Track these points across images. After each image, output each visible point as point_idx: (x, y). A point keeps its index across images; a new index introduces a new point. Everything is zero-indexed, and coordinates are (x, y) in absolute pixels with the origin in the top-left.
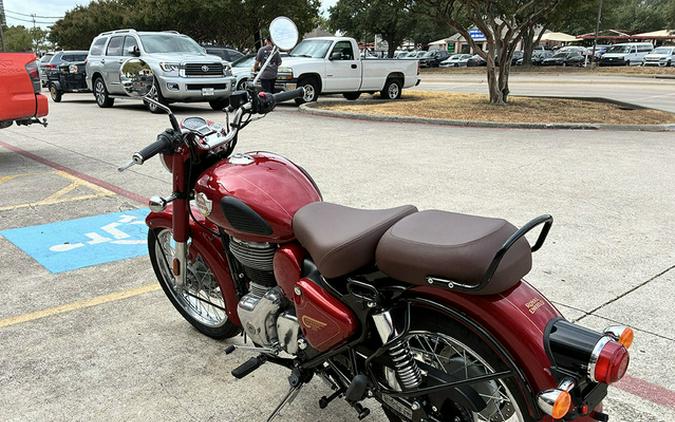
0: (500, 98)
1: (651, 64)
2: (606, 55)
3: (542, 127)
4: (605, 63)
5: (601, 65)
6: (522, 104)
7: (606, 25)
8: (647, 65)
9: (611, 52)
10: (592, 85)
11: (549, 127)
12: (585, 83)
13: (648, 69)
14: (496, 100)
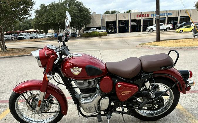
0: (5, 49)
1: (31, 38)
2: (18, 37)
3: (27, 55)
4: (19, 39)
5: (18, 40)
6: (9, 51)
7: (15, 28)
8: (30, 39)
9: (19, 36)
10: (21, 45)
11: (29, 55)
12: (19, 44)
13: (31, 40)
14: (4, 50)
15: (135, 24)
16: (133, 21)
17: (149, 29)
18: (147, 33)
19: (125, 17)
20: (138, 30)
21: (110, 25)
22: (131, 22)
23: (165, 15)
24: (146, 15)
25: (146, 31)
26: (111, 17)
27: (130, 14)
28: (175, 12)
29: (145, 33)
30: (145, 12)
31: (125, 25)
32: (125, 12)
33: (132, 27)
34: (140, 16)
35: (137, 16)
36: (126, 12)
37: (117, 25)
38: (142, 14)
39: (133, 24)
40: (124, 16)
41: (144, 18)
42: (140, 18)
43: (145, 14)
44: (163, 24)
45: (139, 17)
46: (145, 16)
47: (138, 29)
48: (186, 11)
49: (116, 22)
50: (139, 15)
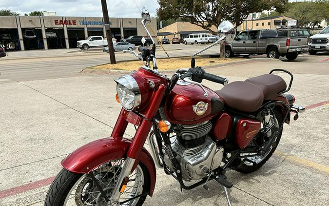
15: (54, 35)
16: (48, 30)
17: (82, 44)
18: (80, 51)
19: (34, 22)
20: (61, 45)
21: (5, 35)
22: (46, 32)
23: (101, 24)
24: (72, 23)
25: (77, 48)
26: (5, 21)
27: (42, 19)
28: (115, 21)
29: (76, 52)
30: (69, 17)
31: (35, 36)
32: (26, 15)
33: (49, 39)
34: (61, 22)
35: (56, 22)
36: (29, 15)
37: (21, 37)
38: (64, 20)
39: (49, 35)
40: (30, 21)
41: (68, 26)
42: (61, 26)
43: (69, 21)
44: (102, 37)
45: (60, 24)
46: (70, 24)
47: (59, 44)
48: (130, 21)
49: (16, 30)
50: (59, 21)
